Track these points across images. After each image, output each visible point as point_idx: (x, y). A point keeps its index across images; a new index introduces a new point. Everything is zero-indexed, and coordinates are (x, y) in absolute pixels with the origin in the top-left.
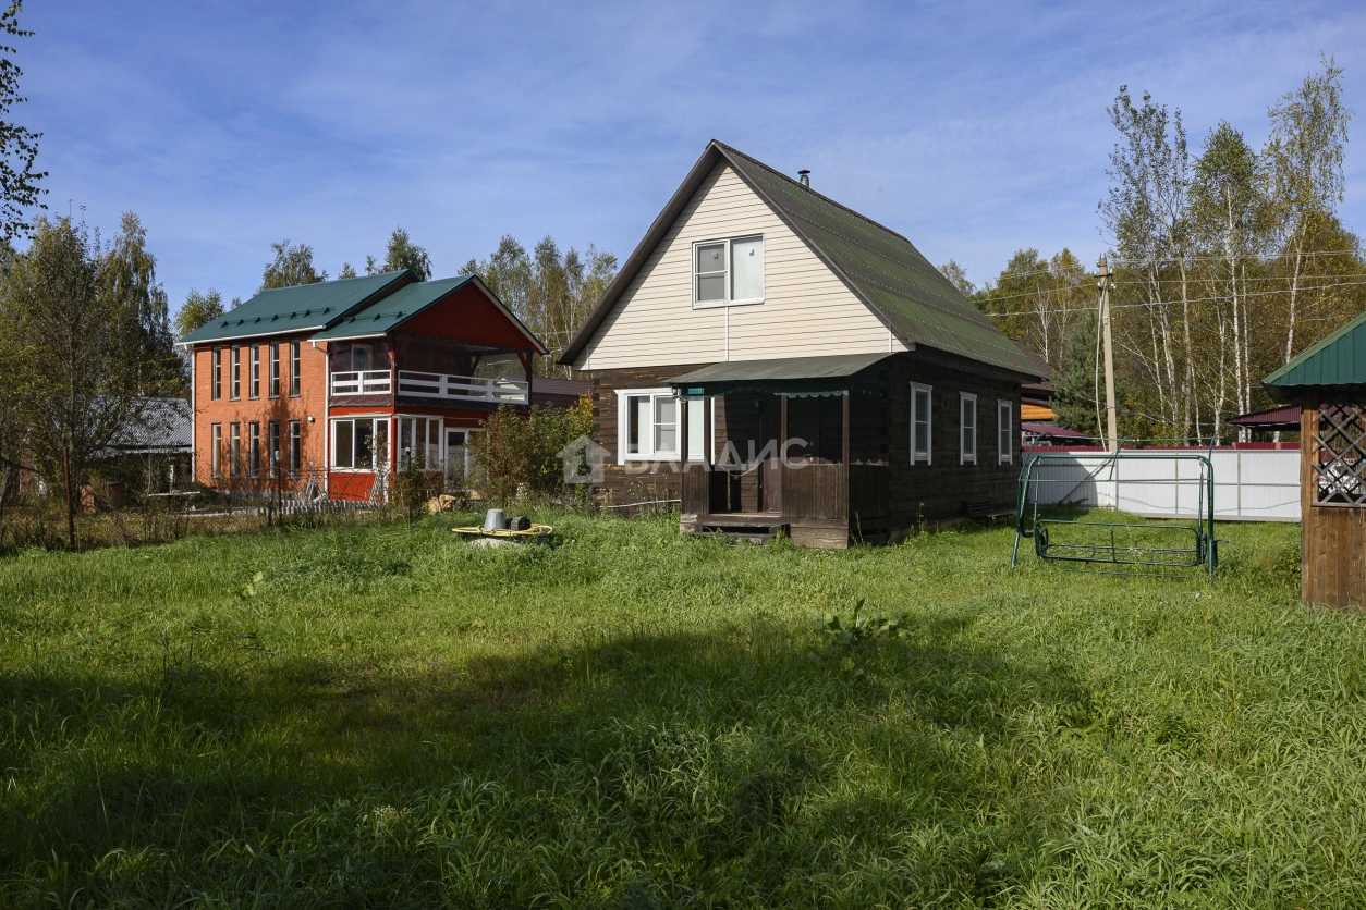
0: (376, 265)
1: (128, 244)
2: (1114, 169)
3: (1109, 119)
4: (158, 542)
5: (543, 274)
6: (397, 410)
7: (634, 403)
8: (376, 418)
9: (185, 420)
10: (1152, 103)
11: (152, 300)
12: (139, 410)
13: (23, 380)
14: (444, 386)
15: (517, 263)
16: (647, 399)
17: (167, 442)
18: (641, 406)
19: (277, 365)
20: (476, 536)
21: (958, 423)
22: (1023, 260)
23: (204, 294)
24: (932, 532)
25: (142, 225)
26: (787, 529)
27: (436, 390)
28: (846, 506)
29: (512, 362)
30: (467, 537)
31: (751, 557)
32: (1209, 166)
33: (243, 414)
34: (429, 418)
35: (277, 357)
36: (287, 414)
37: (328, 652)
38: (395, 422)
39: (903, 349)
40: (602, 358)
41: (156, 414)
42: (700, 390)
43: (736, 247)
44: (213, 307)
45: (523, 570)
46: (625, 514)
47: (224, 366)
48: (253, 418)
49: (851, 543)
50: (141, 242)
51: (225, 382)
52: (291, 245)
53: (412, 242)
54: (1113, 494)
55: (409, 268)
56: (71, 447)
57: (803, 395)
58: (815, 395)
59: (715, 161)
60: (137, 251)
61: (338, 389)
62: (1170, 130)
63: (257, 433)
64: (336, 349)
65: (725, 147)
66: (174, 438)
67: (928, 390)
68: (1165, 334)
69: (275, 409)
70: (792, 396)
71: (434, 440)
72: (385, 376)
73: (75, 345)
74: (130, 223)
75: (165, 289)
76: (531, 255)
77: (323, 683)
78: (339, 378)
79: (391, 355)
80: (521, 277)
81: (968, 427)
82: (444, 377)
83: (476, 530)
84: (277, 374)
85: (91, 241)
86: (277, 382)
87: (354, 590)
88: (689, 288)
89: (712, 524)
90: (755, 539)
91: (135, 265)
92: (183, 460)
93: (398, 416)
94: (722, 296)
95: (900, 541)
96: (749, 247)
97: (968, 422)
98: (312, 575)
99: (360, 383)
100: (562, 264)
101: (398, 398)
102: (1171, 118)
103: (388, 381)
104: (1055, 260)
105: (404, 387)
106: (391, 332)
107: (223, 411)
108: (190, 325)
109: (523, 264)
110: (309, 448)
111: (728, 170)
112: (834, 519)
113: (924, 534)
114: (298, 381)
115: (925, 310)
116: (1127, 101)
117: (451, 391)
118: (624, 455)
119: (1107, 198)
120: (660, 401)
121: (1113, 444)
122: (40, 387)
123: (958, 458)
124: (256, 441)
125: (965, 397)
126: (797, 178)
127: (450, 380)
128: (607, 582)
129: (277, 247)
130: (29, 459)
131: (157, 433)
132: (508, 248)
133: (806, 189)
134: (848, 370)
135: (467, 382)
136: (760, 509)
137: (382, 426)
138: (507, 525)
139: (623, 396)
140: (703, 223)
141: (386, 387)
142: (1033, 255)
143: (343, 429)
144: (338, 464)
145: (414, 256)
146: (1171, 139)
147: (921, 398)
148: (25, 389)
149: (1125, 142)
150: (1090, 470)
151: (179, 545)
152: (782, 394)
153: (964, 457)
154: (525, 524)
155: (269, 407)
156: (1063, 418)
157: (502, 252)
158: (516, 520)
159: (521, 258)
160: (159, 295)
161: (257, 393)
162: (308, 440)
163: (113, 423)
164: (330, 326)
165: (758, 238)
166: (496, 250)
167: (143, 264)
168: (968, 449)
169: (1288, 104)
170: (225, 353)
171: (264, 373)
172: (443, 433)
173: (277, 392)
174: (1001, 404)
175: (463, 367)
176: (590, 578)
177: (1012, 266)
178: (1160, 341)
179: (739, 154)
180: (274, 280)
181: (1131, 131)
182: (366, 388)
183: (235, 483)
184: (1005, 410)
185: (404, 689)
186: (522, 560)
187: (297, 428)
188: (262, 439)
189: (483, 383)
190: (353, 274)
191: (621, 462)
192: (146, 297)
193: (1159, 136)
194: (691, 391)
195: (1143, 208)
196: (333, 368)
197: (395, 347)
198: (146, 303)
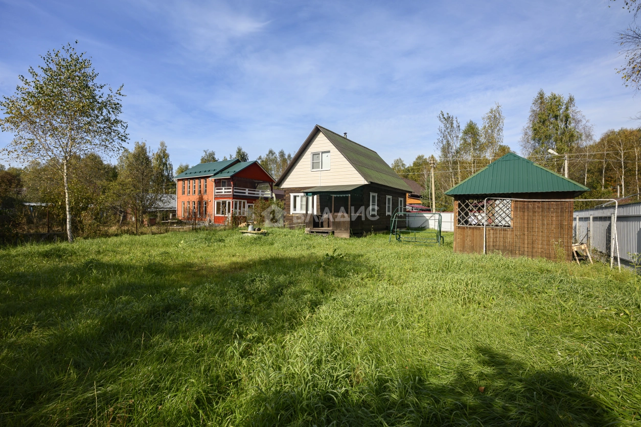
0: (232, 157)
1: (162, 150)
2: (439, 133)
3: (438, 119)
4: (161, 233)
5: (281, 160)
6: (233, 198)
7: (295, 197)
8: (227, 201)
9: (174, 201)
10: (449, 115)
11: (168, 166)
12: (161, 198)
13: (127, 189)
14: (247, 192)
15: (273, 157)
16: (298, 196)
17: (169, 207)
18: (297, 198)
19: (200, 185)
20: (245, 233)
21: (386, 204)
22: (420, 158)
23: (184, 164)
24: (376, 234)
25: (166, 145)
26: (333, 233)
27: (245, 193)
28: (349, 226)
29: (268, 185)
30: (243, 233)
31: (320, 239)
32: (466, 133)
33: (191, 199)
34: (243, 201)
35: (200, 183)
36: (203, 199)
37: (196, 260)
38: (233, 202)
39: (367, 183)
40: (286, 185)
41: (166, 199)
42: (311, 194)
43: (323, 154)
44: (187, 168)
45: (255, 241)
46: (291, 228)
47: (186, 185)
48: (193, 200)
49: (350, 236)
50: (165, 150)
51: (186, 190)
52: (209, 151)
53: (243, 150)
54: (434, 225)
55: (242, 157)
56: (141, 208)
57: (338, 196)
58: (341, 196)
59: (317, 131)
60: (164, 152)
61: (217, 192)
62: (455, 122)
63: (194, 205)
64: (217, 181)
65: (320, 127)
66: (170, 206)
67: (376, 195)
68: (453, 180)
69: (200, 198)
70: (335, 196)
71: (244, 207)
72: (230, 189)
73: (143, 179)
74: (162, 144)
75: (172, 163)
76: (277, 154)
77: (191, 267)
78: (217, 189)
79: (232, 183)
80: (274, 161)
81: (389, 205)
82: (247, 189)
83: (246, 231)
84: (200, 188)
85: (148, 150)
86: (200, 190)
87: (208, 246)
88: (310, 166)
89: (313, 231)
90: (324, 235)
91: (163, 156)
92: (174, 212)
93: (234, 200)
94: (319, 168)
95: (365, 236)
96: (327, 154)
97: (389, 203)
98: (197, 242)
99: (223, 191)
100: (286, 157)
101: (233, 195)
102: (454, 119)
103: (231, 190)
104: (429, 158)
105: (235, 192)
106: (232, 177)
107: (185, 198)
108: (180, 173)
109: (275, 157)
110: (209, 209)
111: (321, 133)
112: (346, 230)
113: (373, 235)
114: (206, 190)
115: (377, 172)
116: (443, 115)
117: (249, 193)
118: (292, 211)
119: (437, 141)
120: (302, 197)
121: (434, 211)
122: (132, 191)
123: (385, 214)
124: (194, 207)
125: (388, 197)
126: (343, 135)
127: (249, 190)
128: (276, 245)
129: (205, 151)
130: (129, 211)
131: (166, 204)
132: (271, 152)
133: (346, 139)
134: (350, 189)
135: (255, 191)
136: (328, 227)
137: (229, 203)
138: (254, 230)
139: (292, 195)
140: (314, 147)
141: (230, 192)
142: (423, 156)
143: (218, 204)
144: (217, 213)
145: (244, 154)
146: (455, 125)
147: (374, 197)
148: (128, 191)
149: (442, 125)
150: (427, 218)
151: (166, 234)
152: (333, 195)
153: (387, 213)
154: (259, 230)
155: (198, 197)
156: (423, 203)
157: (269, 153)
158: (257, 229)
159: (275, 155)
160: (171, 165)
161: (195, 193)
162: (208, 207)
163: (153, 202)
164: (215, 174)
165: (329, 152)
166: (267, 153)
167: (166, 156)
168: (389, 211)
169: (487, 115)
170: (186, 182)
171: (196, 187)
172: (247, 205)
173: (200, 193)
174: (400, 199)
175: (253, 187)
176: (272, 244)
177: (417, 159)
178: (452, 181)
179: (324, 128)
180: (204, 161)
181: (444, 122)
182: (225, 192)
183: (188, 218)
184: (401, 201)
185: (211, 269)
186: (255, 239)
187: (206, 203)
188: (196, 206)
189: (258, 191)
190: (226, 159)
191: (291, 214)
192: (167, 165)
193: (452, 123)
194: (309, 194)
195: (448, 144)
196: (216, 186)
197: (233, 181)
198: (166, 167)
